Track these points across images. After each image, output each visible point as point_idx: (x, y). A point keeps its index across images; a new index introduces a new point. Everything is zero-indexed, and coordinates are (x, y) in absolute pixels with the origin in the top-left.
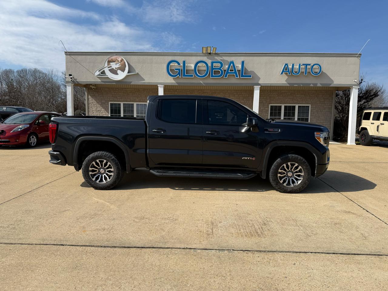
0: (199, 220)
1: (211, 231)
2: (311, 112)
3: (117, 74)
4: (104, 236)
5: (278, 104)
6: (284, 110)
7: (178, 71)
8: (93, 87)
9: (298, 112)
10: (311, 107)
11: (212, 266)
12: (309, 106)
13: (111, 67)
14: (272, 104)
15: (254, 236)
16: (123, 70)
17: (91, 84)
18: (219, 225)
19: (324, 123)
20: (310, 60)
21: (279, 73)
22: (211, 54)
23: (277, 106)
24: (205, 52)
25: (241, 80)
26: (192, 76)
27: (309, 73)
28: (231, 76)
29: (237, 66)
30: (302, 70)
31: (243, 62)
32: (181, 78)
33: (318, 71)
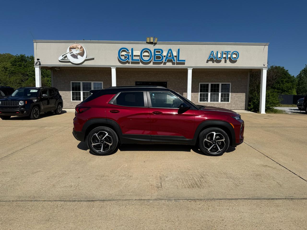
0: (149, 176)
1: (160, 184)
2: (231, 88)
3: (77, 58)
4: (71, 192)
5: (206, 82)
6: (211, 88)
7: (127, 56)
8: (57, 69)
9: (221, 89)
10: (231, 85)
11: (163, 214)
13: (72, 53)
14: (201, 82)
15: (194, 187)
16: (82, 54)
17: (56, 67)
18: (166, 179)
19: (241, 97)
20: (230, 48)
21: (207, 58)
22: (154, 43)
23: (205, 84)
24: (148, 41)
25: (178, 64)
26: (139, 60)
27: (230, 58)
28: (169, 61)
29: (174, 53)
30: (224, 56)
31: (179, 50)
32: (130, 62)
33: (237, 56)
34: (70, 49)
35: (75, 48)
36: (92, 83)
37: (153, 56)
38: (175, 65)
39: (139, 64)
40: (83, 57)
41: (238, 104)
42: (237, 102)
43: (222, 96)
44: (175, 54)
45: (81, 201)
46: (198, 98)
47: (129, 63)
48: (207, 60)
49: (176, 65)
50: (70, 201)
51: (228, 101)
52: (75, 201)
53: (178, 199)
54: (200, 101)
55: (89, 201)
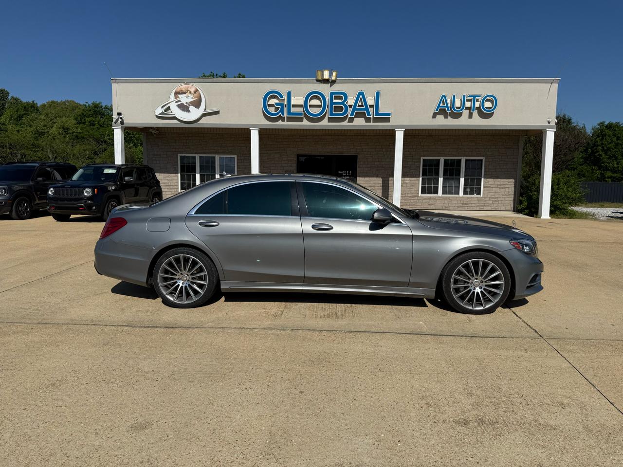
2: (485, 168)
3: (188, 111)
4: (146, 317)
5: (434, 156)
6: (444, 166)
7: (280, 107)
8: (154, 132)
9: (465, 169)
10: (485, 162)
12: (482, 160)
13: (180, 101)
14: (425, 156)
15: (331, 317)
16: (197, 104)
17: (152, 128)
19: (505, 186)
20: (480, 89)
21: (433, 109)
22: (330, 81)
23: (433, 160)
24: (320, 78)
25: (376, 120)
26: (301, 114)
27: (479, 109)
28: (359, 115)
29: (369, 99)
30: (468, 104)
31: (378, 93)
32: (284, 117)
33: (493, 105)
34: (177, 93)
35: (185, 93)
36: (217, 157)
37: (328, 105)
38: (372, 124)
39: (302, 121)
40: (198, 108)
41: (499, 199)
42: (497, 196)
43: (465, 184)
44: (370, 101)
45: (157, 327)
46: (419, 187)
47: (283, 119)
48: (434, 113)
49: (373, 122)
50: (141, 327)
51: (479, 194)
52: (147, 327)
53: (298, 329)
54: (423, 192)
55: (168, 328)
